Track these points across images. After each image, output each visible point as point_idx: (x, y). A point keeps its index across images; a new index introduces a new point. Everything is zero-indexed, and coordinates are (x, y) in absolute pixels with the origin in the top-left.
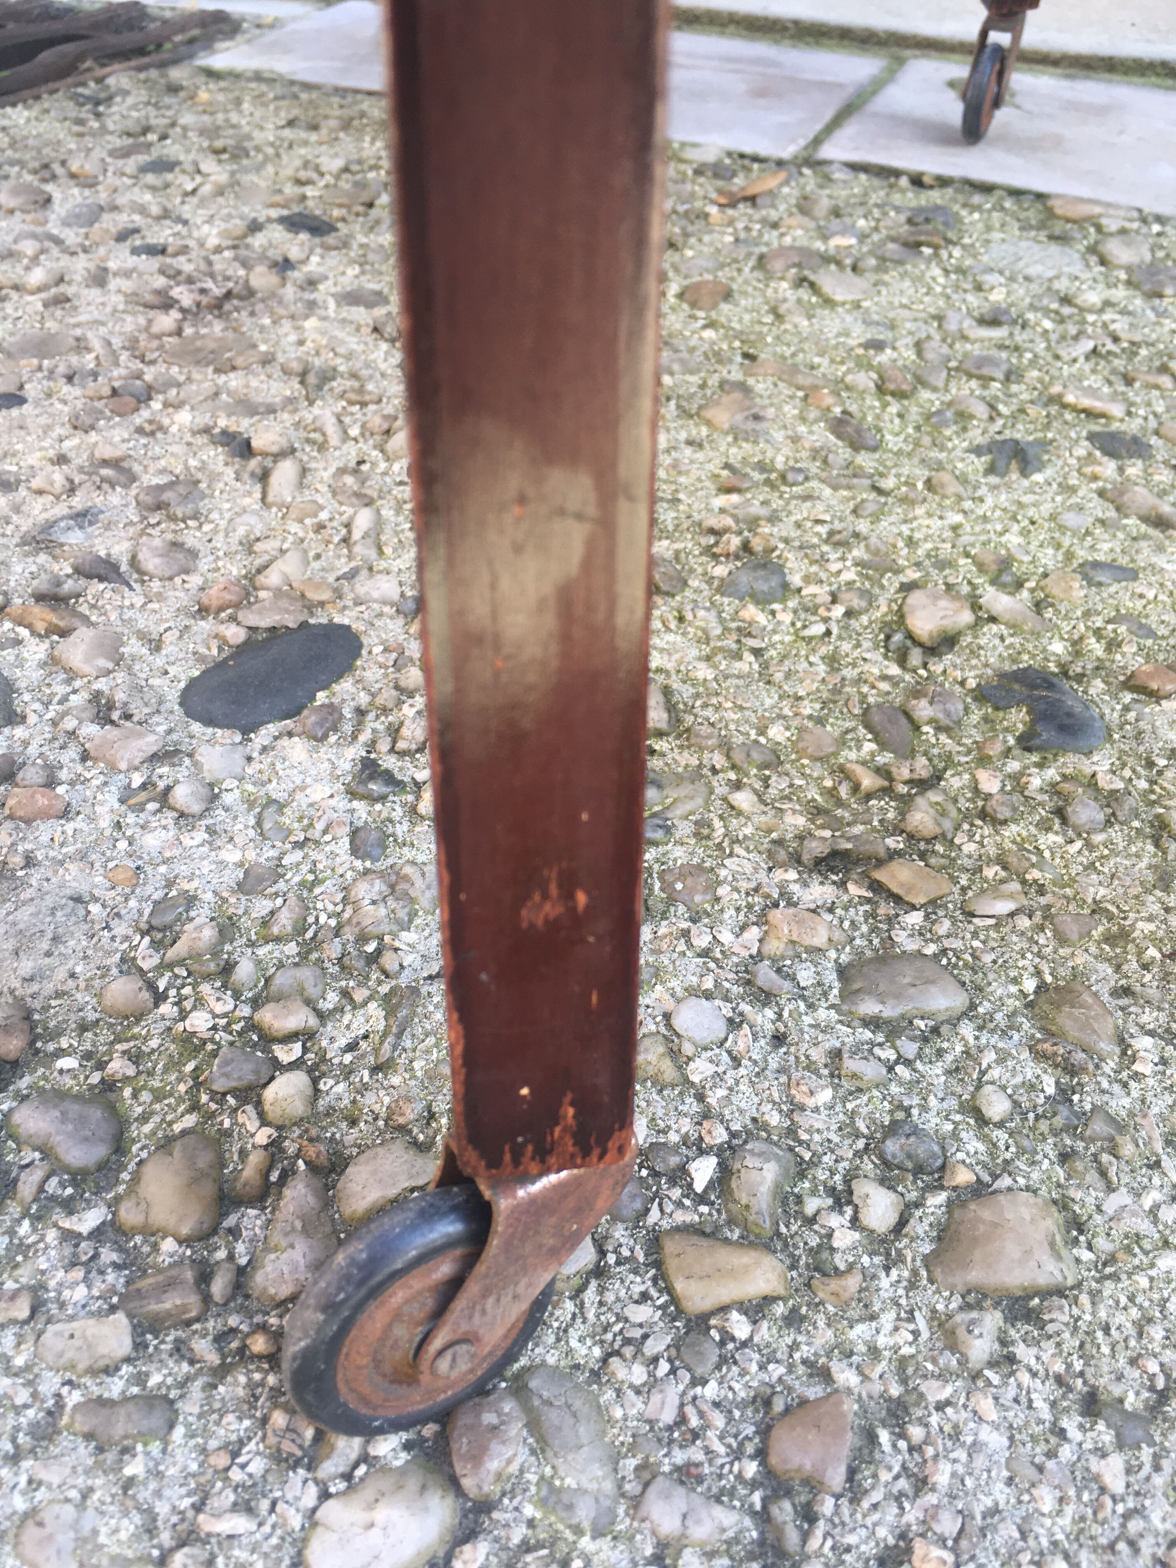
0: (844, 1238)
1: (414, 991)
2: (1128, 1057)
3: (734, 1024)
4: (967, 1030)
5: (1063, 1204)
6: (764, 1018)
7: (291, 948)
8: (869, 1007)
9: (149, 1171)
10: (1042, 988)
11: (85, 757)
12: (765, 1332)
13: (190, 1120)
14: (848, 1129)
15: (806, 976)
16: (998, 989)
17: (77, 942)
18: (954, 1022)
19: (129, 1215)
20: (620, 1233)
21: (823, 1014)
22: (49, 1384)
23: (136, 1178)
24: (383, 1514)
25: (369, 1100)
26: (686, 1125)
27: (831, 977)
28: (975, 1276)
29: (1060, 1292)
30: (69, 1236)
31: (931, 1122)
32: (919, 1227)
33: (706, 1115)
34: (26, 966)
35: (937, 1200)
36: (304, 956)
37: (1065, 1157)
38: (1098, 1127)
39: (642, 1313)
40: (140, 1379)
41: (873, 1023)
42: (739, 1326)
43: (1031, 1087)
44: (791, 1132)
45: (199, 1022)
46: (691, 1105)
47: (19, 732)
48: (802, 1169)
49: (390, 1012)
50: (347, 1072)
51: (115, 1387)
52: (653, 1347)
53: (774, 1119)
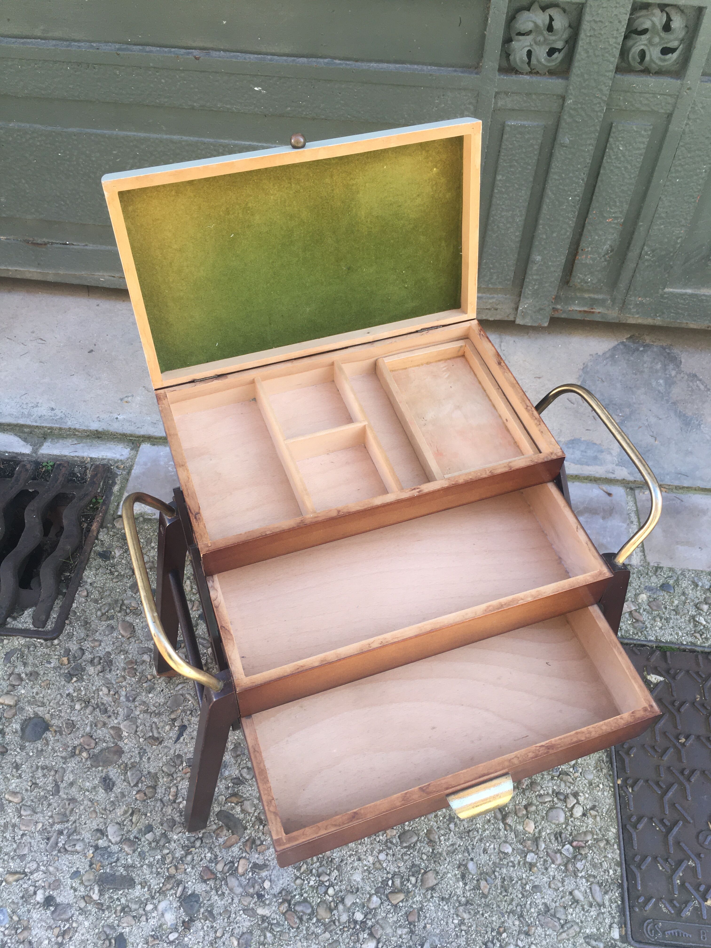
0: (410, 886)
1: (340, 865)
2: (440, 841)
3: (387, 855)
4: (419, 844)
5: (435, 870)
6: (391, 852)
7: (318, 864)
8: (405, 845)
9: (318, 910)
10: (427, 831)
11: (263, 834)
12: (404, 904)
13: (319, 900)
14: (407, 868)
15: (394, 841)
16: (421, 834)
17: (285, 875)
18: (416, 842)
19: (319, 917)
20: (383, 896)
21: (399, 848)
22: (322, 944)
23: (317, 912)
24: (369, 944)
25: (342, 887)
26: (385, 875)
27: (398, 840)
28: (427, 886)
29: (437, 884)
30: (313, 924)
31: (417, 863)
32: (419, 881)
33: (388, 873)
34: (281, 882)
35: (420, 876)
36: (321, 864)
37: (435, 862)
38: (438, 856)
39: (389, 907)
40: (333, 939)
41: (405, 847)
42: (401, 904)
43: (429, 851)
44: (399, 871)
45: (312, 883)
46: (385, 872)
47: (248, 831)
48: (402, 877)
49: (338, 871)
50: (337, 884)
51: (331, 941)
52: (391, 911)
53: (397, 870)
